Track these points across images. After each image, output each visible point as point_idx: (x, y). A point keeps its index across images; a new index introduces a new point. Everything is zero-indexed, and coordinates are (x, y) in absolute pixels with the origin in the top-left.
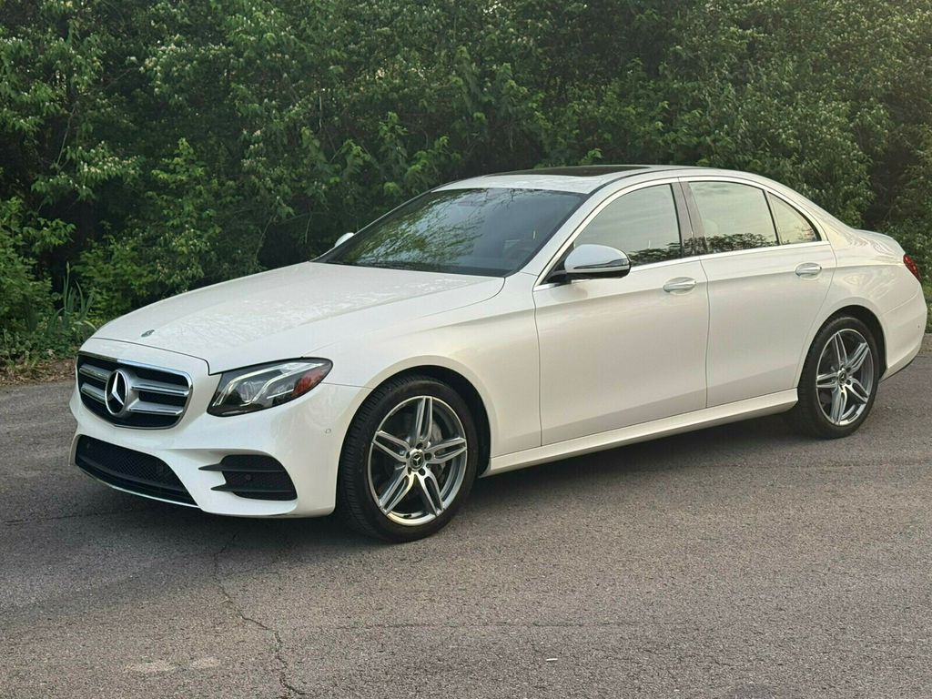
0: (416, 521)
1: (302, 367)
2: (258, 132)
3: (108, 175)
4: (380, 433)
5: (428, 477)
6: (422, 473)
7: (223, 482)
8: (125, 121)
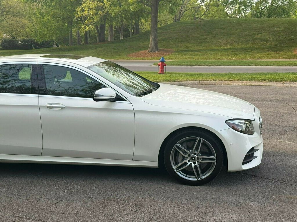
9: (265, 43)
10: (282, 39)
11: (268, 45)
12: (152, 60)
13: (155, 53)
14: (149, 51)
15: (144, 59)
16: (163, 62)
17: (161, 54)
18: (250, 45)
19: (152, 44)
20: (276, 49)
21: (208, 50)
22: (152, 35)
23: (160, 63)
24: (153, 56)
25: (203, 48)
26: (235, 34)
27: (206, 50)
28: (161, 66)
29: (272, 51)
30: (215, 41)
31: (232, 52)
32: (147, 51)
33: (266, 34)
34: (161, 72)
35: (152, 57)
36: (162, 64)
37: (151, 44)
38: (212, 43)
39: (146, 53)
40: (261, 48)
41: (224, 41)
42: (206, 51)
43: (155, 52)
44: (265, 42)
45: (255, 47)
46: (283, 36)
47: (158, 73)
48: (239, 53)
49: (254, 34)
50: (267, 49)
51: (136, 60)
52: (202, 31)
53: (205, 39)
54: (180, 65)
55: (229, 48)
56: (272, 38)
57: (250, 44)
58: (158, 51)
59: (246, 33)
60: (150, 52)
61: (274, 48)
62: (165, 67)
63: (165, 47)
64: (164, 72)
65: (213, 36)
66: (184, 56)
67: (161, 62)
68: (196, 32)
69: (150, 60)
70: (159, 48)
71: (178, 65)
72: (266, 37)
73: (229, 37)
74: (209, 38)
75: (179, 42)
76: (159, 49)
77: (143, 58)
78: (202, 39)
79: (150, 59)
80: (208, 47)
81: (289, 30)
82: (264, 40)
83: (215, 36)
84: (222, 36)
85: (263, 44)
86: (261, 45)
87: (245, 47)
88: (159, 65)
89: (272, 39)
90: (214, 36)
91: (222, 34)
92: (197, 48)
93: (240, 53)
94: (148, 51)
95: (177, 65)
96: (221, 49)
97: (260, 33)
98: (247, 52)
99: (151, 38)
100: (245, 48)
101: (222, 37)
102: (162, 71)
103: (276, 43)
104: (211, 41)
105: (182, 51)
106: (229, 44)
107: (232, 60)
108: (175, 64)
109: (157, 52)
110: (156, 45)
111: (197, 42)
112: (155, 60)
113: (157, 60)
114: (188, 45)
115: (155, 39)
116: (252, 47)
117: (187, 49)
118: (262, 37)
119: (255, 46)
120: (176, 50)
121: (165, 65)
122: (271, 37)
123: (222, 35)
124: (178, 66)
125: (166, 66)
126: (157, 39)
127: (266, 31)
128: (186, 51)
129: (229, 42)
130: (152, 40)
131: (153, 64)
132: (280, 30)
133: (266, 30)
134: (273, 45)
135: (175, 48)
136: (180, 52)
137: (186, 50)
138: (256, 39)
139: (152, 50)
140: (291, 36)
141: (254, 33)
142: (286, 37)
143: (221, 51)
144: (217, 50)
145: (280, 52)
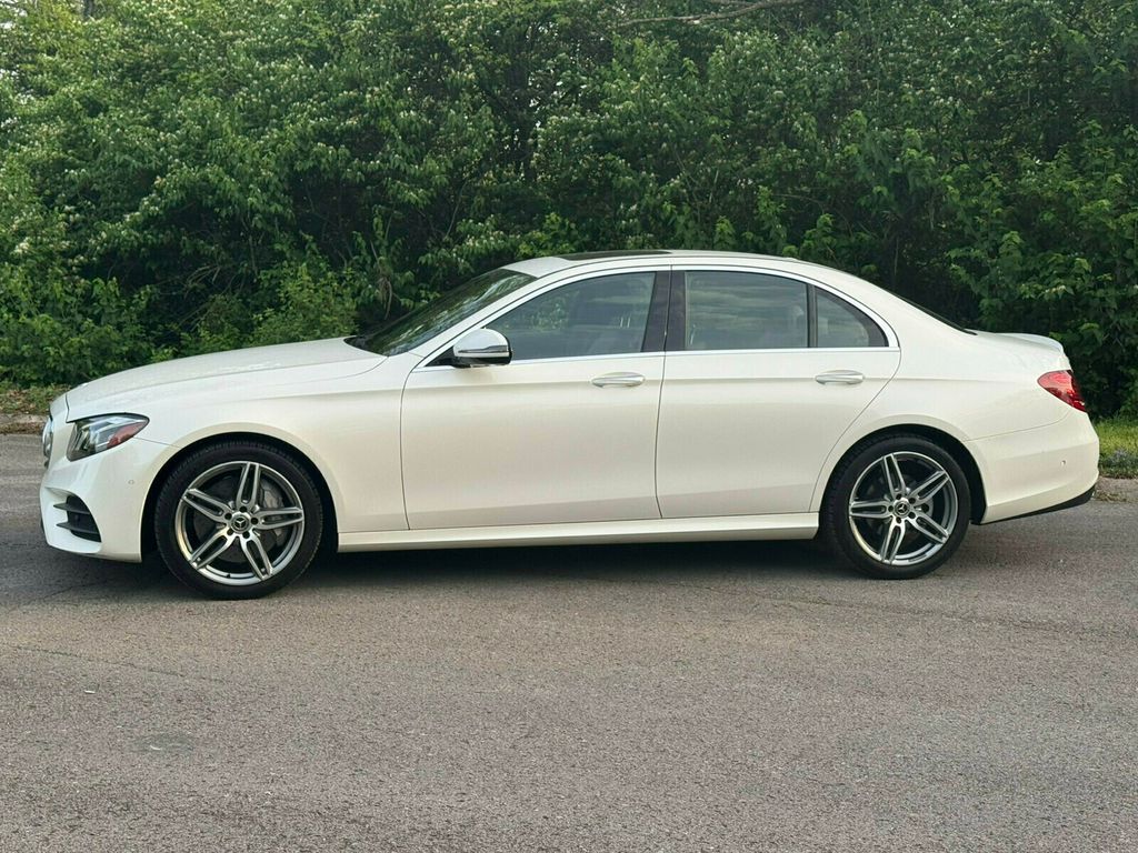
0: (237, 580)
1: (124, 421)
2: (634, 207)
3: (486, 248)
4: (194, 491)
5: (252, 541)
6: (246, 535)
7: (66, 520)
8: (540, 194)
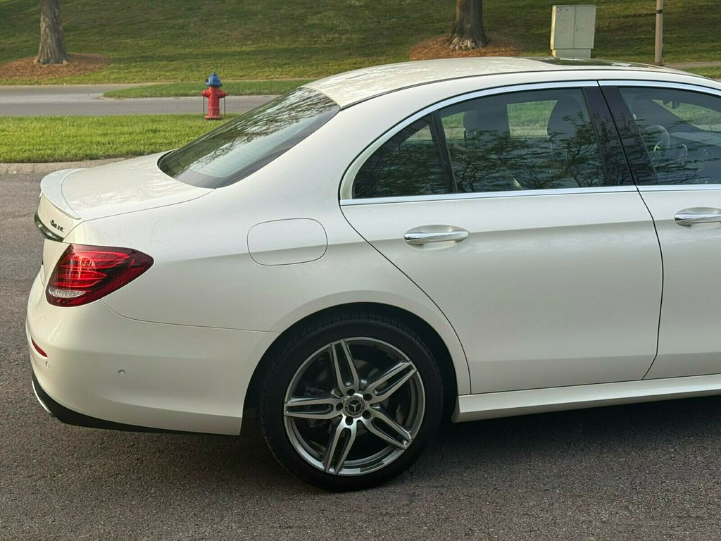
9: (337, 35)
10: (372, 26)
11: (344, 41)
12: (60, 86)
13: (60, 65)
14: (41, 61)
15: (37, 83)
16: (216, 86)
17: (79, 68)
18: (302, 41)
19: (49, 41)
20: (367, 51)
21: (203, 55)
22: (46, 16)
23: (210, 90)
24: (58, 74)
25: (187, 50)
26: (256, 15)
27: (198, 55)
28: (213, 99)
29: (360, 55)
30: (211, 32)
31: (266, 60)
32: (35, 61)
33: (331, 15)
34: (213, 115)
35: (57, 76)
36: (214, 92)
37: (46, 41)
38: (205, 37)
39: (34, 67)
40: (331, 49)
41: (235, 33)
42: (199, 57)
43: (58, 63)
44: (336, 33)
45: (316, 46)
46: (370, 19)
47: (206, 117)
48: (284, 62)
49: (302, 13)
50: (347, 52)
51: (13, 87)
52: (166, 6)
53: (182, 27)
54: (187, 95)
55: (253, 49)
56: (349, 24)
57: (301, 39)
58: (67, 60)
59: (282, 11)
60: (44, 63)
61: (362, 49)
62: (221, 100)
63: (81, 50)
64: (222, 112)
65: (202, 20)
66: (146, 71)
67: (210, 88)
68: (152, 8)
69: (55, 84)
70: (68, 53)
71: (182, 95)
72: (335, 22)
73: (243, 21)
74: (192, 25)
75: (116, 36)
76: (69, 55)
77: (30, 81)
78: (176, 27)
79: (54, 81)
80: (199, 48)
81: (380, 4)
82: (332, 29)
83: (206, 20)
84: (224, 19)
85: (334, 38)
86: (329, 42)
87: (293, 46)
88: (206, 95)
89: (349, 27)
90: (204, 18)
91: (223, 15)
92: (169, 50)
93: (287, 61)
94: (39, 61)
95: (176, 95)
96: (235, 52)
97: (318, 13)
98: (301, 58)
99: (43, 25)
100: (293, 49)
101: (225, 21)
102: (216, 110)
103: (362, 36)
104: (200, 33)
105: (134, 60)
106: (250, 39)
107: (275, 80)
108: (173, 92)
109: (65, 62)
110: (59, 43)
111: (163, 34)
112: (69, 86)
113: (73, 84)
114: (142, 43)
115: (54, 28)
116: (308, 46)
117: (144, 52)
118: (325, 22)
119: (315, 44)
120: (116, 57)
121: (223, 96)
122: (344, 21)
123: (226, 16)
124: (182, 98)
125: (226, 97)
126: (61, 28)
127: (329, 7)
128: (145, 59)
129: (250, 36)
130: (47, 30)
131: (103, 94)
132: (361, 4)
133: (327, 5)
134: (355, 41)
135: (110, 51)
136: (131, 63)
137: (144, 57)
138: (312, 26)
139: (50, 59)
140: (390, 19)
141: (303, 11)
142: (379, 22)
143: (237, 57)
144: (226, 54)
145: (380, 58)
